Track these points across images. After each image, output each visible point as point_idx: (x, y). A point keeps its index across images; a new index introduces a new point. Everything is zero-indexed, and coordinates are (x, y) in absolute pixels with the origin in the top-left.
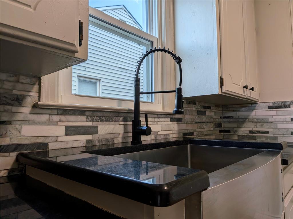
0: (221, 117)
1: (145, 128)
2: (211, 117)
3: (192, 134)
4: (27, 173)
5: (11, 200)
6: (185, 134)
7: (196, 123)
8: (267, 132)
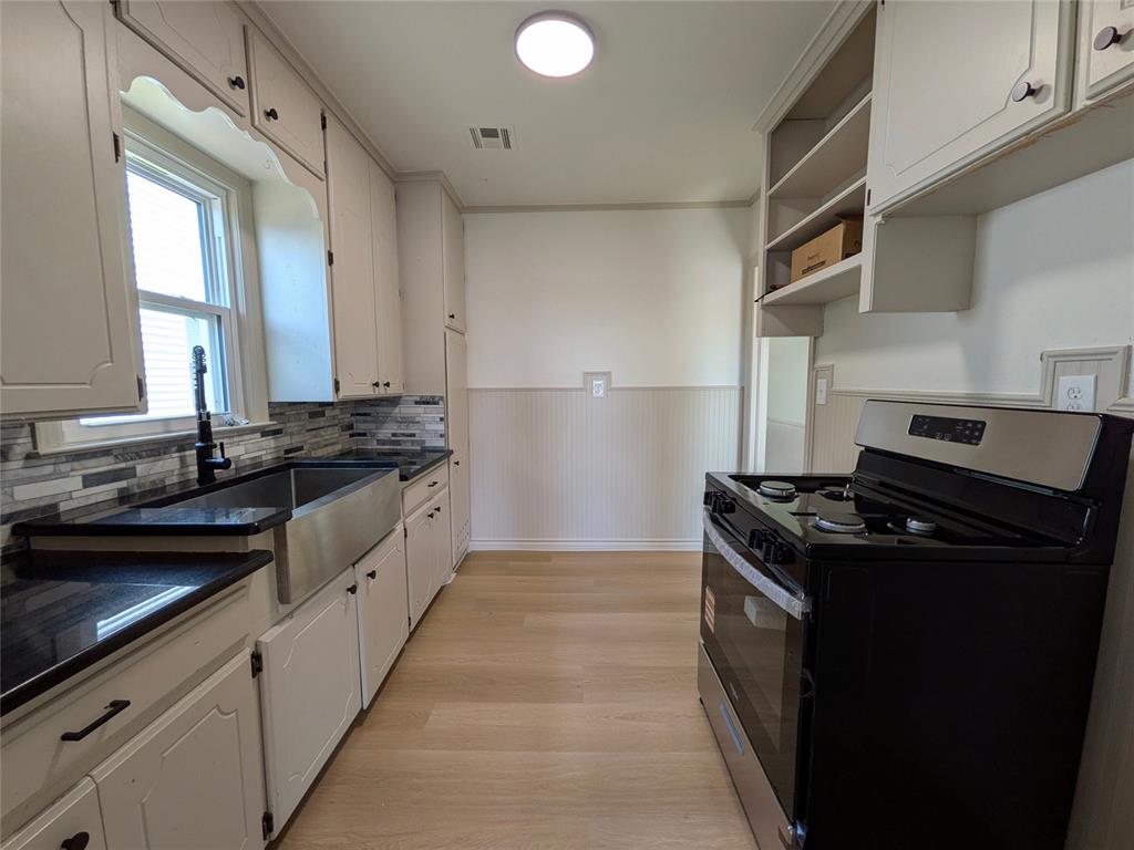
0: (352, 415)
1: (222, 460)
2: (334, 417)
3: (301, 449)
4: (33, 547)
5: (12, 585)
6: (287, 452)
7: (308, 431)
8: (414, 435)
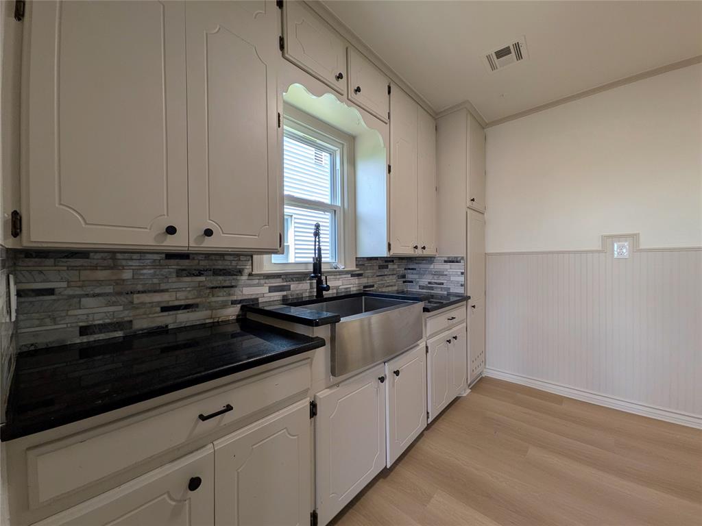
0: (405, 269)
1: (325, 286)
6: (365, 287)
